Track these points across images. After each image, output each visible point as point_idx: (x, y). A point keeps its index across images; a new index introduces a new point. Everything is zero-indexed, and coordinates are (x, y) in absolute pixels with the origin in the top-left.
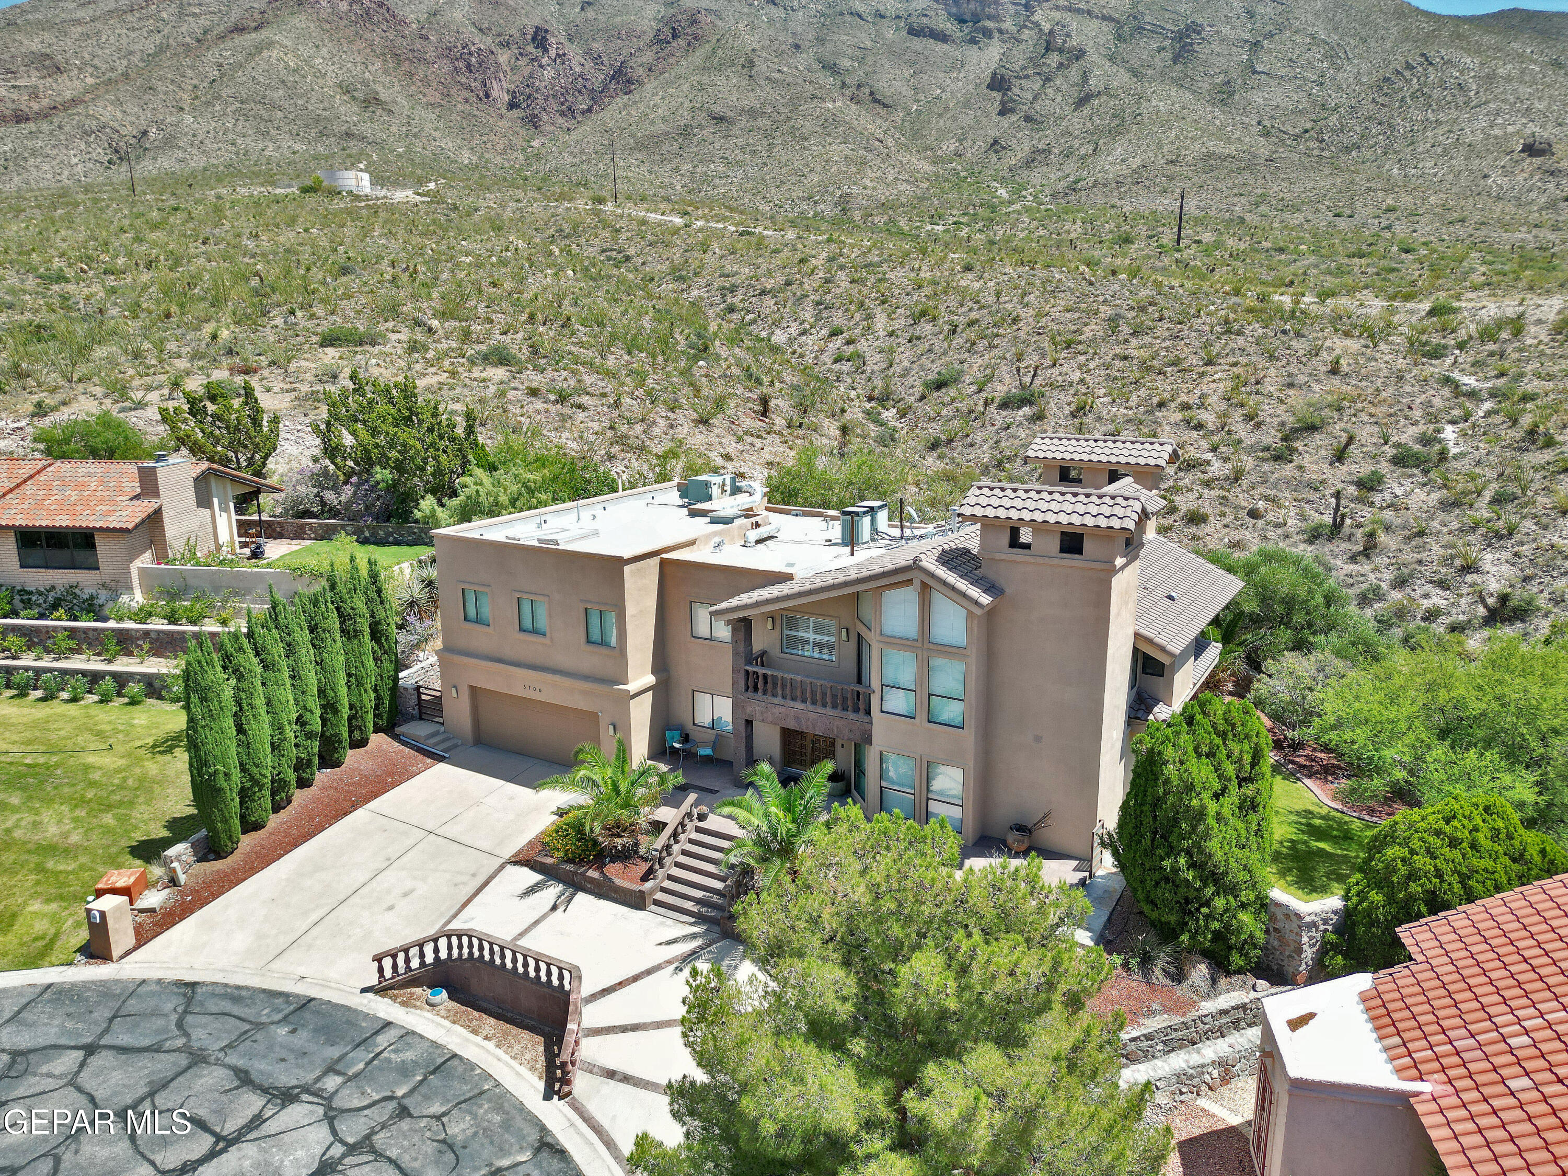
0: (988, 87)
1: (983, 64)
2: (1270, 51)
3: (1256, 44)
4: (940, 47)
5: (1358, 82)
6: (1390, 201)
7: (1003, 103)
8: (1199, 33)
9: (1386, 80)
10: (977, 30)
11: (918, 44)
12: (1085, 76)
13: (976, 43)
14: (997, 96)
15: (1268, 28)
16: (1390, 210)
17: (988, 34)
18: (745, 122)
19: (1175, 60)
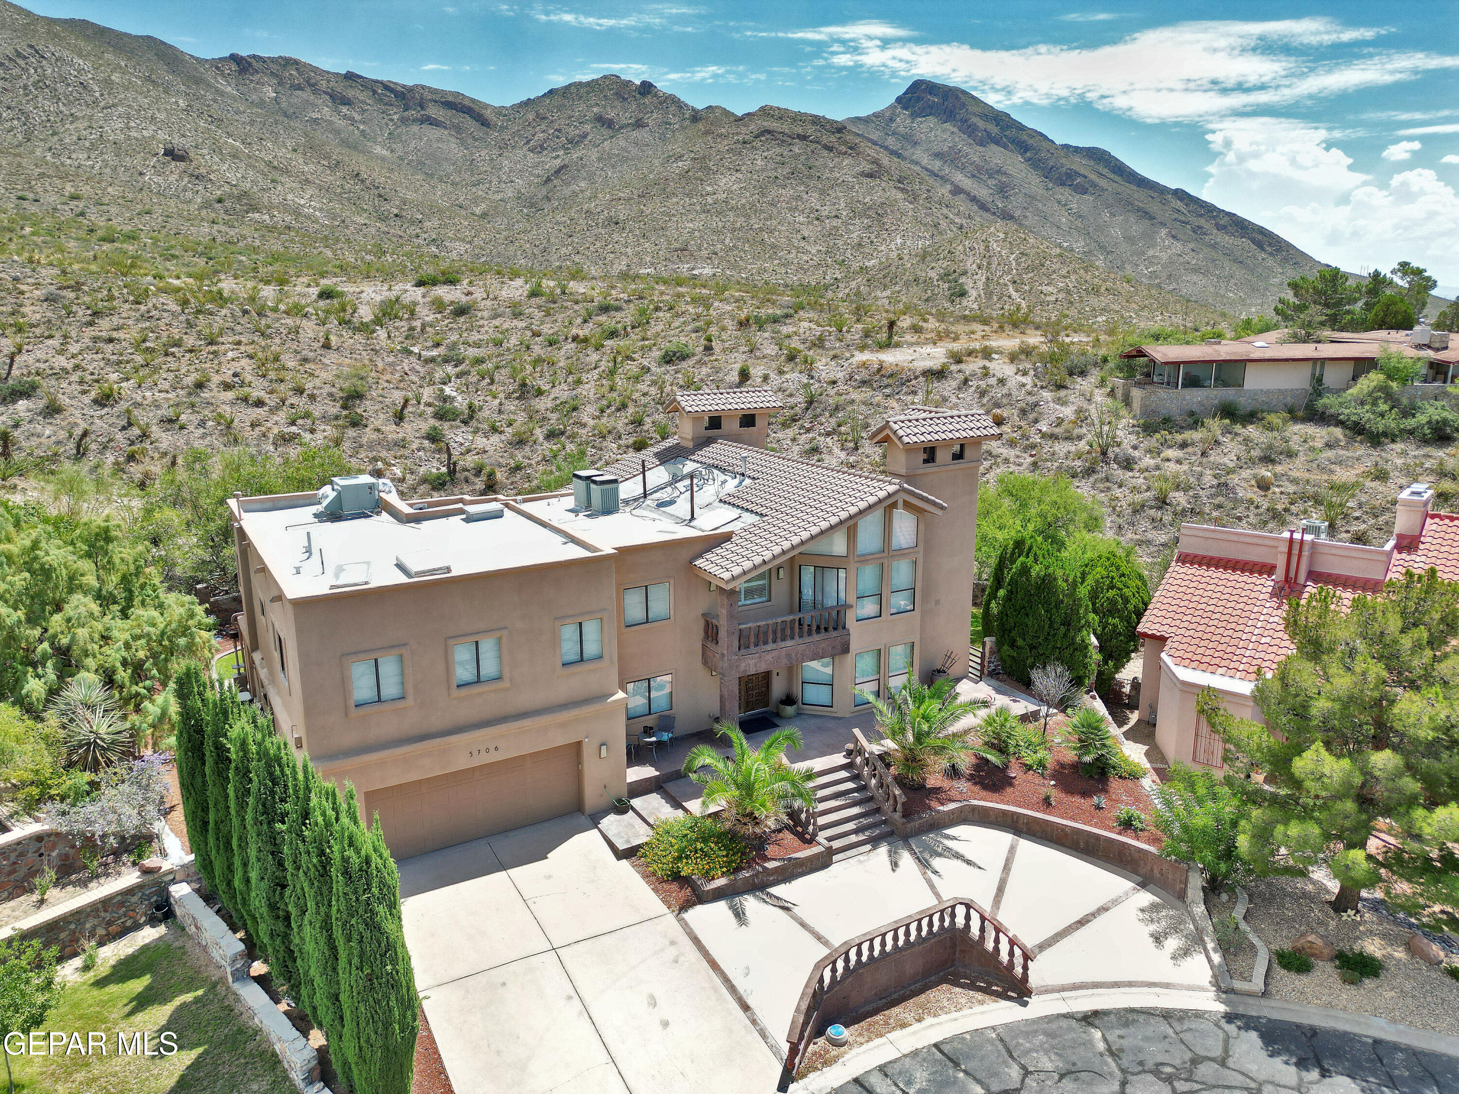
16: (75, 197)
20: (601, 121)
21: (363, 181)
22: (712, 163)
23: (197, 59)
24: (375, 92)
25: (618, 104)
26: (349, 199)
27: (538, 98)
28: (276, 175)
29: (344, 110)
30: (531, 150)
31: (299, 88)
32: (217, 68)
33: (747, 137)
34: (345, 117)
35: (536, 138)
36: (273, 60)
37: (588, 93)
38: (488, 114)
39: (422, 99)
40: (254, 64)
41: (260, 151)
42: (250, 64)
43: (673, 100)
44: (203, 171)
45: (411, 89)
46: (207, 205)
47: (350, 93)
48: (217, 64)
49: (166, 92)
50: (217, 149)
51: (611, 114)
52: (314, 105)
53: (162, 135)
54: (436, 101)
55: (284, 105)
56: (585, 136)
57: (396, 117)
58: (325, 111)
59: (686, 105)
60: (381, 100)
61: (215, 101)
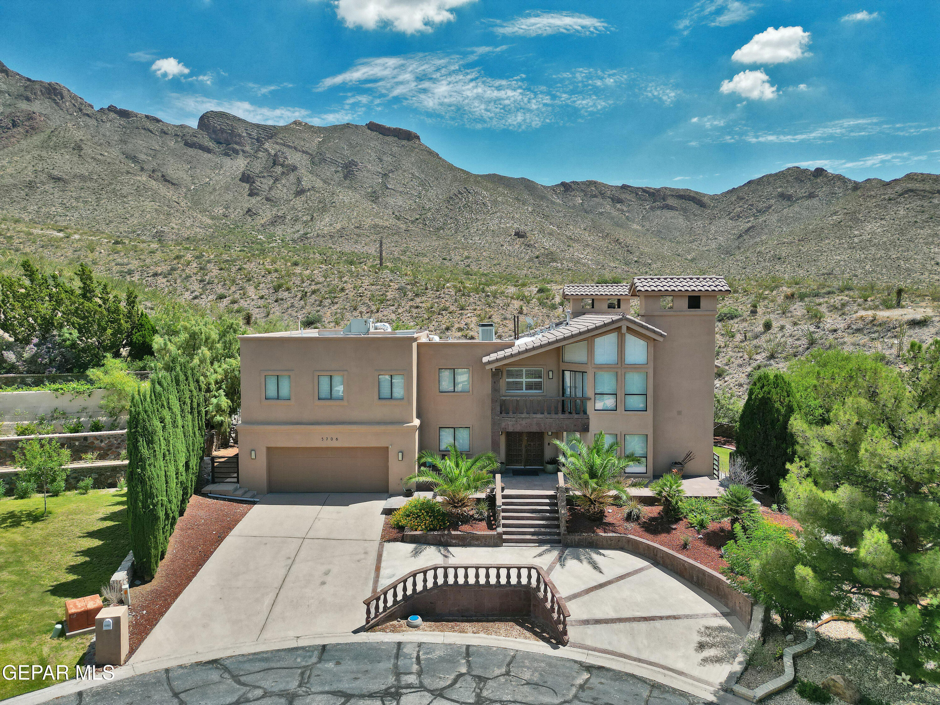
0: (240, 180)
1: (234, 167)
2: (393, 179)
3: (385, 175)
4: (206, 155)
5: (438, 198)
6: (466, 254)
7: (250, 189)
8: (356, 166)
9: (451, 198)
10: (229, 149)
11: (191, 152)
12: (299, 180)
13: (229, 156)
14: (247, 186)
15: (390, 168)
16: (467, 258)
17: (236, 152)
18: (77, 183)
19: (345, 177)
20: (782, 196)
21: (620, 244)
22: (861, 215)
23: (544, 187)
24: (637, 194)
25: (796, 185)
26: (610, 254)
27: (740, 187)
28: (571, 242)
29: (618, 206)
30: (730, 219)
31: (595, 196)
32: (554, 190)
33: (892, 196)
34: (618, 210)
35: (735, 211)
36: (583, 183)
37: (775, 180)
38: (705, 200)
39: (664, 195)
40: (573, 186)
41: (566, 231)
42: (570, 186)
43: (840, 178)
44: (532, 242)
45: (658, 190)
46: (531, 260)
47: (623, 196)
48: (553, 189)
49: (523, 204)
50: (542, 231)
51: (791, 191)
52: (602, 205)
53: (516, 226)
54: (673, 196)
55: (585, 206)
56: (770, 207)
57: (647, 207)
58: (608, 207)
59: (850, 180)
60: (640, 198)
61: (547, 207)
